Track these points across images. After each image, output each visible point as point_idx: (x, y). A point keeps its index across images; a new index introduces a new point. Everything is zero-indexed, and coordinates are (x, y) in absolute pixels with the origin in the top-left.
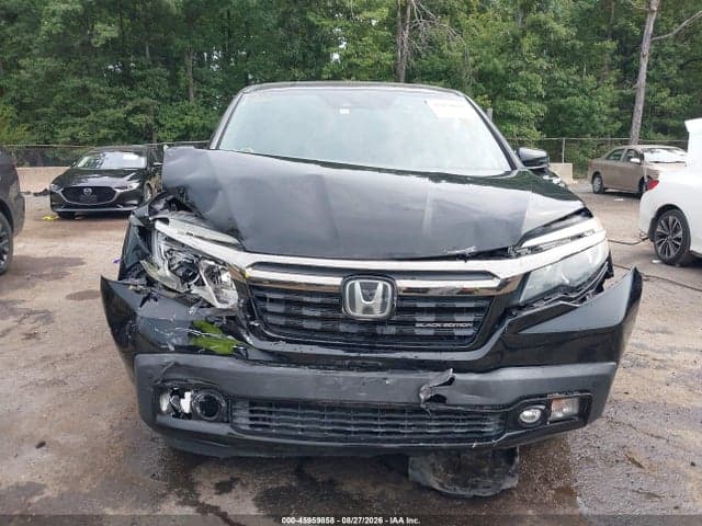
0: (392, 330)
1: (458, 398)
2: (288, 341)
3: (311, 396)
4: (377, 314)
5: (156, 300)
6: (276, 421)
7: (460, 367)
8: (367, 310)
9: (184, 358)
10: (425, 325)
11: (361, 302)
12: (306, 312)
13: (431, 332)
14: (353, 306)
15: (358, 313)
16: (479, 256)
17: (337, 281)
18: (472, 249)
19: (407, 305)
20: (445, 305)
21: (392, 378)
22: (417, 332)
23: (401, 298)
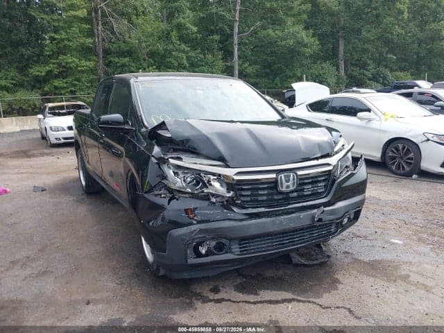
0: (295, 194)
1: (327, 218)
2: (252, 208)
3: (272, 230)
4: (292, 188)
5: (177, 200)
6: (253, 246)
7: (325, 205)
8: (288, 187)
9: (203, 226)
10: (308, 190)
11: (285, 184)
12: (261, 192)
13: (310, 193)
14: (282, 187)
15: (284, 189)
16: (322, 157)
17: (274, 176)
18: (319, 155)
19: (302, 181)
20: (314, 180)
21: (302, 215)
22: (305, 193)
23: (300, 179)
